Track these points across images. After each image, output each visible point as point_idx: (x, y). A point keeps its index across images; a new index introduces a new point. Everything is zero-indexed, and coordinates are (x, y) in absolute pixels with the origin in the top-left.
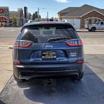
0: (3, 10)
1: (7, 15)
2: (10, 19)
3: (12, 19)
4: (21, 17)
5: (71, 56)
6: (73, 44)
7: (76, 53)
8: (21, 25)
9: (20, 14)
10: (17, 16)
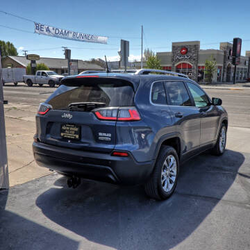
0: (187, 49)
1: (194, 60)
2: (199, 67)
3: (203, 67)
4: (225, 62)
5: (100, 138)
6: (112, 116)
7: (110, 135)
8: (225, 80)
9: (225, 56)
10: (214, 59)
